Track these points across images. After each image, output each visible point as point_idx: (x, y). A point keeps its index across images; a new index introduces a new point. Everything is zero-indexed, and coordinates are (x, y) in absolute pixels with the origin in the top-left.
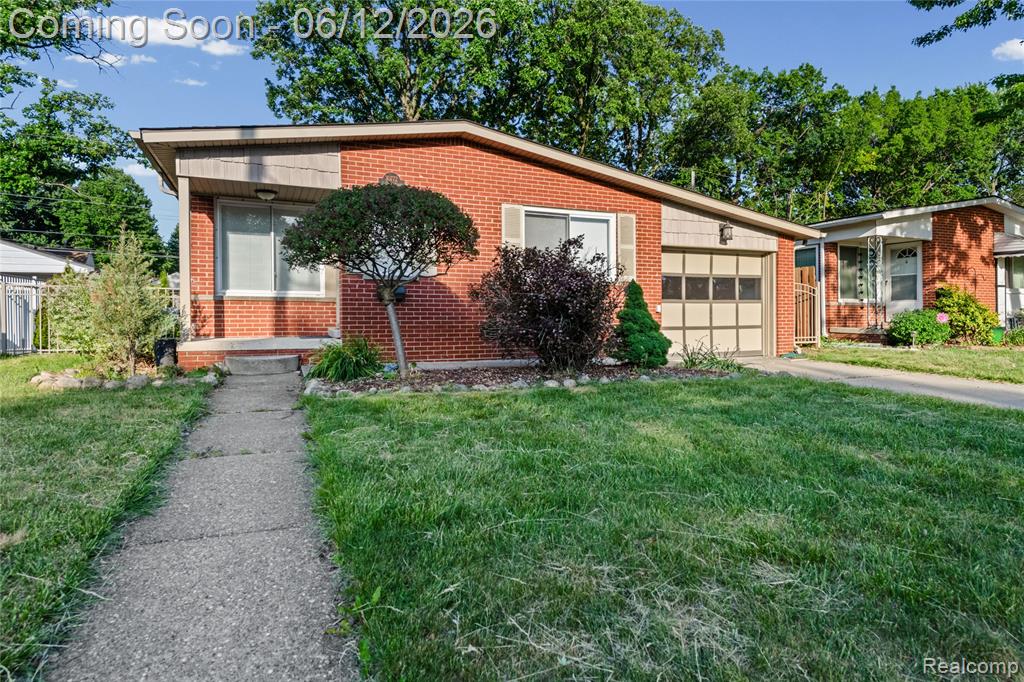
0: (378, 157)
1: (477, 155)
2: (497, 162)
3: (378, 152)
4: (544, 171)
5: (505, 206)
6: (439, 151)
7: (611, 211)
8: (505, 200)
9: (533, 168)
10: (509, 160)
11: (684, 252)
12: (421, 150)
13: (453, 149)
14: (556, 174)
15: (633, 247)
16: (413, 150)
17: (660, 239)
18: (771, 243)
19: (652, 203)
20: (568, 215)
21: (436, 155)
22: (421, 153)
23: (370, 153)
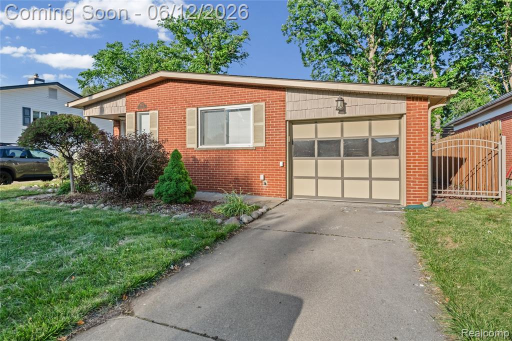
0: (138, 96)
1: (176, 86)
2: (185, 87)
3: (137, 94)
4: (209, 87)
5: (188, 109)
6: (160, 88)
7: (249, 103)
8: (188, 106)
9: (202, 86)
10: (191, 85)
11: (316, 122)
12: (153, 89)
13: (165, 85)
14: (215, 87)
15: (263, 124)
16: (150, 90)
17: (285, 116)
18: (401, 107)
19: (278, 92)
20: (224, 109)
21: (159, 90)
22: (154, 90)
23: (135, 95)
